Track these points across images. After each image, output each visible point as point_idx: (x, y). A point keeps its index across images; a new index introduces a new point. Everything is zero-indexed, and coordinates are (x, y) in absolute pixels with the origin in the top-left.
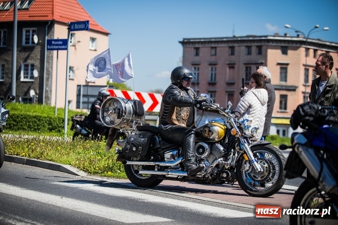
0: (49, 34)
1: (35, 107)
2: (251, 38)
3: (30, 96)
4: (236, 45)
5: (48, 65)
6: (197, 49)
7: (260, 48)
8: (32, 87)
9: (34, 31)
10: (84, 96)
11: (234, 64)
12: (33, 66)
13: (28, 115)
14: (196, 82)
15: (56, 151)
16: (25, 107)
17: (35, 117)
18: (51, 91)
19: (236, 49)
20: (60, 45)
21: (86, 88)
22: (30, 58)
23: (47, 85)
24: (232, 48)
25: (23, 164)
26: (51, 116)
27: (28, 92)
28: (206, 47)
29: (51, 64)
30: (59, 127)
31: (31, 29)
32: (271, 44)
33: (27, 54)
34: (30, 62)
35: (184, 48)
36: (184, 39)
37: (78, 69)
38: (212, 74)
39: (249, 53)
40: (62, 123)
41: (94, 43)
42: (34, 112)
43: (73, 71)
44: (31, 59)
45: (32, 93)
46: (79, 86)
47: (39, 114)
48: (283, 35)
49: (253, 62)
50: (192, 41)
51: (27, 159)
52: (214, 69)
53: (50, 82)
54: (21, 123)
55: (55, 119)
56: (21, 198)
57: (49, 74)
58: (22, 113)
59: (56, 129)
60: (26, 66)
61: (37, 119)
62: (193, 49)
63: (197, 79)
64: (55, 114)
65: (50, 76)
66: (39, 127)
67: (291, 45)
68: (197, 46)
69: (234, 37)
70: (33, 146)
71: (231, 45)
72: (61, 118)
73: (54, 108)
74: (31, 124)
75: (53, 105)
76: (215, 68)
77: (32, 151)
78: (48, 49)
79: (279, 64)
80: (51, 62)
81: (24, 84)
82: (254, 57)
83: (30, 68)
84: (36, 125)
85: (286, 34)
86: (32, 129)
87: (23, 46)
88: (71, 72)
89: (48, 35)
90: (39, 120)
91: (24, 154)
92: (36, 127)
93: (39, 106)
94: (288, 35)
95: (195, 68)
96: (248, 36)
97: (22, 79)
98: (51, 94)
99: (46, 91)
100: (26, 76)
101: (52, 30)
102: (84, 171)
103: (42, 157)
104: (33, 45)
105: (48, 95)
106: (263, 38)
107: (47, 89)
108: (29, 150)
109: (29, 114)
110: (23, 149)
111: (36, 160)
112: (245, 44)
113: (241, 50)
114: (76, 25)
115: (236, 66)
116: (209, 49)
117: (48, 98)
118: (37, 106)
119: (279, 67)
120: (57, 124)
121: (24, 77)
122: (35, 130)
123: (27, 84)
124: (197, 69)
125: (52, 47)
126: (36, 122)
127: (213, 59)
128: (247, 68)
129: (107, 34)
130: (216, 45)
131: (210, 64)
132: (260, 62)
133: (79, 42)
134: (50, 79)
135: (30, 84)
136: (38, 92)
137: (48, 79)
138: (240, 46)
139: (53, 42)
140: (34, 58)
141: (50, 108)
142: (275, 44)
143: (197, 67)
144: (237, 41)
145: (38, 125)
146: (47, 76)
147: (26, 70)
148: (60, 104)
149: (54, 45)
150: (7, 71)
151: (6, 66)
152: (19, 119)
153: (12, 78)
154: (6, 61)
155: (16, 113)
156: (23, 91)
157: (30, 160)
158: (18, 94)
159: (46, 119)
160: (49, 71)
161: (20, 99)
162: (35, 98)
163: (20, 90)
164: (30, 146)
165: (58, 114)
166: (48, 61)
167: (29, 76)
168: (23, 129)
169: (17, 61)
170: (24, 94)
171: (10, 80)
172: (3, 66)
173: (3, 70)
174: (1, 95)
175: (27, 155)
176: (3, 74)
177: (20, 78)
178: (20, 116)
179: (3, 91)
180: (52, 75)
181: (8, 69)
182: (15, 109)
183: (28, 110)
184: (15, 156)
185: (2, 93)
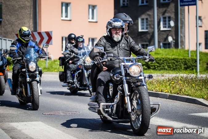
1: (173, 51)
3: (168, 41)
5: (182, 16)
8: (170, 34)
12: (169, 18)
13: (168, 58)
15: (191, 87)
16: (166, 51)
17: (173, 59)
18: (184, 36)
22: (167, 11)
23: (181, 32)
25: (167, 99)
26: (186, 58)
27: (166, 39)
29: (183, 16)
30: (192, 66)
33: (164, 9)
34: (167, 15)
40: (195, 62)
42: (173, 55)
43: (201, 20)
44: (168, 13)
45: (170, 39)
46: (206, 31)
47: (177, 57)
51: (169, 95)
53: (183, 29)
54: (163, 65)
55: (189, 61)
57: (183, 23)
58: (163, 57)
59: (190, 67)
60: (165, 18)
61: (175, 61)
64: (189, 56)
65: (183, 25)
66: (177, 67)
70: (173, 84)
72: (194, 59)
73: (188, 51)
74: (171, 65)
75: (186, 49)
77: (173, 89)
78: (181, 6)
80: (183, 13)
81: (164, 32)
83: (167, 19)
86: (172, 69)
87: (162, 3)
90: (177, 62)
91: (167, 91)
92: (175, 67)
93: (176, 50)
97: (162, 29)
98: (185, 39)
99: (181, 37)
100: (165, 26)
103: (180, 93)
104: (169, 1)
105: (182, 40)
107: (182, 35)
108: (170, 87)
109: (169, 57)
110: (166, 87)
111: (176, 95)
117: (183, 43)
118: (175, 50)
120: (191, 64)
121: (164, 27)
122: (174, 69)
123: (166, 32)
125: (184, 4)
126: (174, 63)
134: (183, 27)
135: (168, 32)
136: (174, 38)
137: (182, 27)
140: (170, 11)
141: (185, 51)
145: (176, 66)
147: (165, 21)
148: (193, 48)
149: (185, 2)
150: (150, 23)
151: (149, 19)
152: (162, 62)
153: (154, 28)
154: (149, 15)
155: (159, 56)
156: (163, 38)
157: (172, 95)
158: (159, 40)
159: (182, 60)
160: (182, 21)
161: (161, 44)
162: (173, 43)
163: (161, 37)
164: (171, 85)
165: (191, 56)
166: (181, 14)
167: (167, 26)
168: (165, 69)
169: (158, 15)
170: (164, 40)
171: (153, 30)
172: (147, 19)
173: (147, 22)
174: (146, 42)
175: (169, 92)
176: (147, 25)
177: (160, 28)
178: (162, 59)
179: (147, 38)
180: (184, 24)
181: (151, 21)
182: (158, 54)
183: (168, 54)
184: (160, 93)
185: (147, 40)
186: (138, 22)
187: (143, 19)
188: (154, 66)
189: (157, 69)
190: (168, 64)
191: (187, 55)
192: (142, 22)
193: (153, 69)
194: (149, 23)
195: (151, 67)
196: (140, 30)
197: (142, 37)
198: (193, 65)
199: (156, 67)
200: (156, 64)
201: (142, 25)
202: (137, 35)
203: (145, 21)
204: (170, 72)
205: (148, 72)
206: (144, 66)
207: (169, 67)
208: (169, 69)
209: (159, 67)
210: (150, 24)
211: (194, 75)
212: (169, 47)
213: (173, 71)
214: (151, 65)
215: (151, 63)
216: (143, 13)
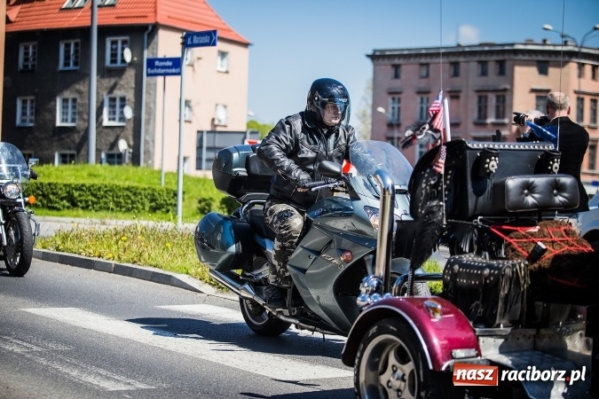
0: (150, 47)
1: (127, 171)
2: (486, 48)
3: (118, 150)
4: (461, 59)
5: (150, 98)
6: (397, 67)
7: (501, 64)
8: (122, 135)
9: (124, 42)
10: (209, 149)
11: (459, 91)
12: (123, 99)
13: (117, 187)
14: (395, 122)
15: (164, 250)
16: (112, 171)
17: (127, 189)
18: (153, 141)
19: (463, 66)
20: (169, 67)
21: (212, 135)
22: (118, 86)
23: (146, 131)
24: (455, 65)
25: (110, 272)
26: (154, 187)
27: (114, 144)
28: (412, 64)
29: (153, 96)
30: (167, 204)
31: (120, 39)
32: (520, 57)
33: (113, 81)
34: (118, 93)
35: (375, 65)
36: (375, 51)
37: (198, 104)
38: (422, 108)
39: (484, 73)
40: (173, 197)
41: (225, 60)
42: (127, 179)
43: (190, 107)
44: (120, 89)
45: (123, 146)
46: (200, 132)
47: (135, 184)
48: (540, 42)
49: (491, 88)
50: (388, 53)
51: (115, 265)
52: (425, 100)
53: (151, 126)
54: (104, 200)
55: (161, 193)
56: (107, 336)
57: (151, 113)
58: (106, 182)
59: (163, 208)
60: (113, 100)
61: (131, 192)
62: (390, 67)
63: (396, 117)
64: (161, 184)
65: (152, 117)
66: (135, 206)
67: (553, 58)
68: (396, 61)
69: (459, 46)
70: (125, 241)
71: (453, 59)
72: (172, 190)
73: (160, 172)
74: (121, 200)
75: (157, 167)
76: (428, 99)
77: (124, 251)
78: (148, 75)
79: (533, 91)
80: (152, 92)
81: (109, 131)
82: (493, 79)
83: (118, 103)
84: (129, 201)
85: (545, 41)
86: (124, 209)
87: (108, 67)
88: (187, 109)
89: (148, 48)
90: (135, 194)
91: (111, 255)
92: (130, 206)
93: (135, 169)
94: (548, 42)
95: (394, 99)
96: (481, 45)
97: (106, 123)
98: (154, 147)
99: (146, 142)
100: (112, 116)
101: (155, 40)
102: (210, 284)
103: (140, 261)
104: (123, 65)
105: (148, 148)
106: (507, 48)
107: (147, 138)
108: (118, 248)
109: (118, 184)
110: (109, 246)
111: (130, 265)
112: (477, 58)
113: (470, 68)
114: (195, 37)
115: (462, 95)
116: (417, 66)
117: (149, 154)
118: (132, 169)
119: (533, 96)
120: (165, 200)
121: (110, 119)
122: (128, 210)
123: (115, 130)
124: (397, 100)
125: (155, 71)
126: (129, 198)
127: (423, 84)
128: (480, 98)
129: (246, 45)
130: (428, 60)
131: (419, 93)
132: (502, 87)
133: (199, 58)
134: (152, 122)
135: (118, 131)
136: (132, 143)
137: (148, 121)
138: (468, 62)
139: (157, 63)
140: (126, 86)
141: (153, 172)
142: (526, 58)
143: (397, 96)
144: (464, 54)
145: (133, 202)
146: (147, 117)
147: (112, 106)
148: (170, 166)
149: (158, 67)
150: (81, 109)
151: (79, 101)
152: (102, 193)
153: (88, 121)
154: (79, 92)
155: (97, 182)
156: (108, 143)
157: (121, 266)
158: (99, 147)
159: (146, 192)
160: (150, 108)
161: (103, 156)
162: (127, 155)
163: (103, 141)
164: (120, 242)
165: (167, 183)
166: (148, 92)
167: (117, 116)
168: (108, 209)
169: (98, 93)
170: (109, 146)
171: (86, 124)
172: (74, 100)
173: (74, 107)
174: (70, 149)
175: (116, 257)
176: (74, 113)
177: (102, 121)
178: (103, 187)
179: (73, 141)
180: (155, 115)
181: (83, 105)
182: (95, 176)
183: (117, 177)
184: (96, 259)
185: (72, 145)
186: (55, 106)
187: (65, 101)
188: (87, 202)
189: (90, 207)
190: (115, 199)
191: (158, 182)
192: (65, 107)
193: (83, 208)
194: (79, 108)
195: (79, 204)
196: (58, 123)
197: (62, 139)
198: (169, 202)
199: (90, 203)
200: (90, 198)
201: (64, 113)
202: (51, 133)
203: (70, 104)
204: (120, 215)
205: (71, 214)
206: (64, 201)
207: (118, 204)
208: (118, 209)
209: (96, 203)
210: (80, 111)
211: (171, 225)
212: (120, 163)
213: (127, 214)
214: (79, 199)
215: (80, 196)
216: (67, 86)
